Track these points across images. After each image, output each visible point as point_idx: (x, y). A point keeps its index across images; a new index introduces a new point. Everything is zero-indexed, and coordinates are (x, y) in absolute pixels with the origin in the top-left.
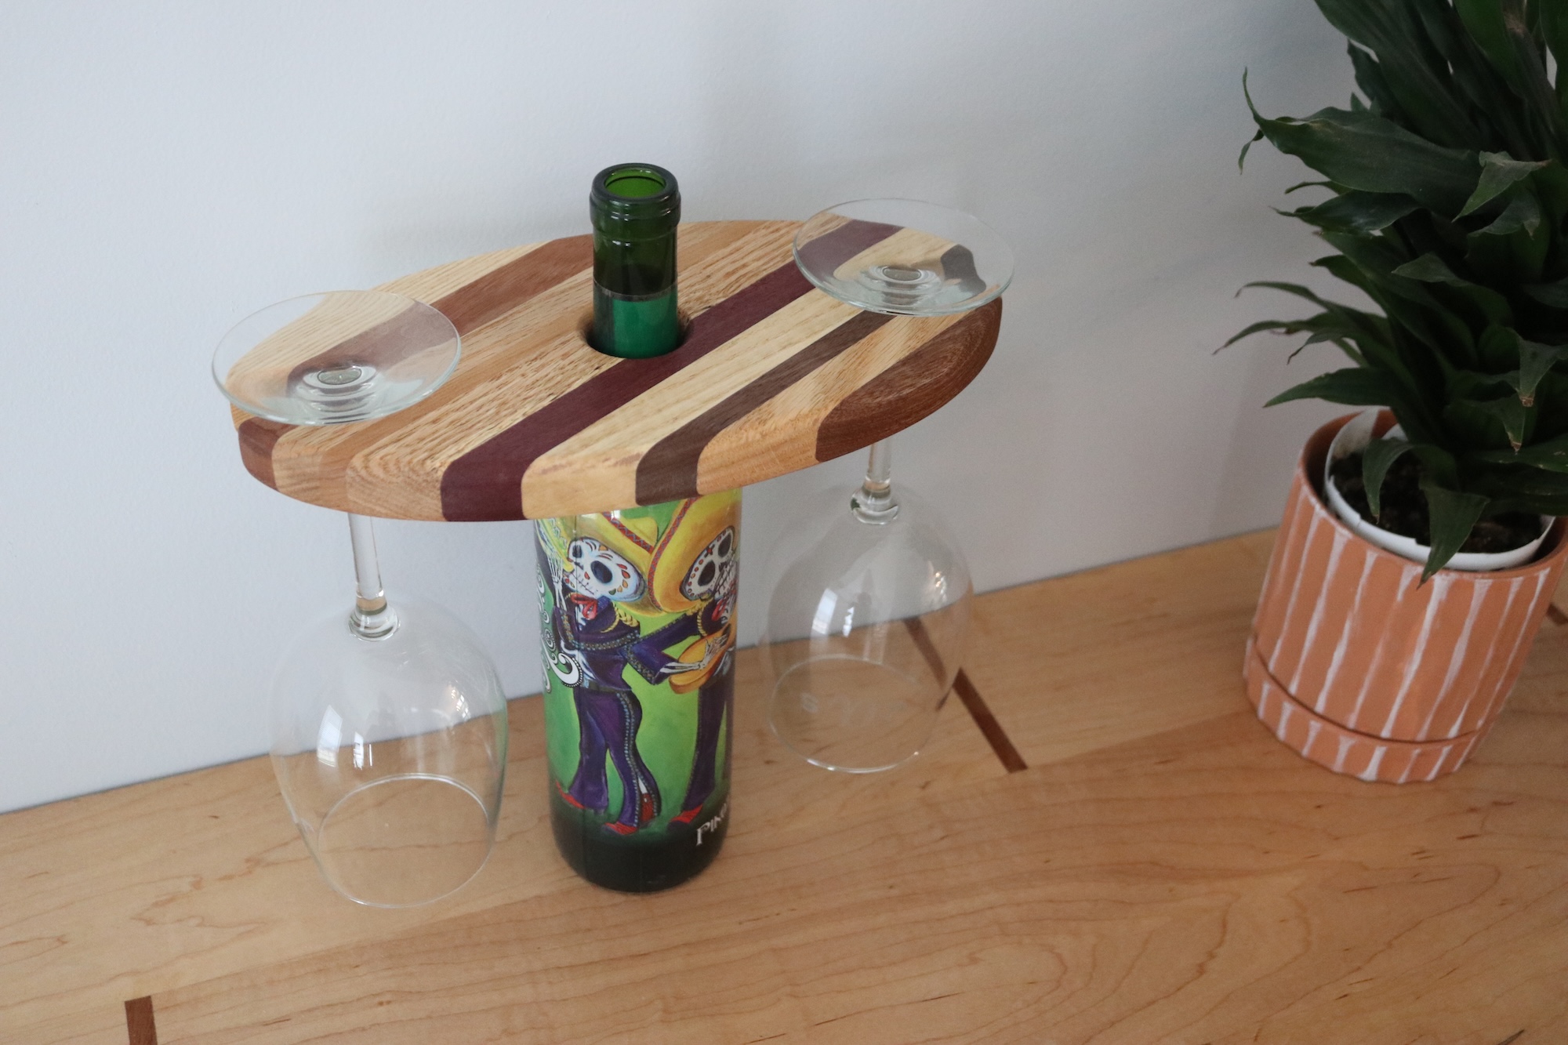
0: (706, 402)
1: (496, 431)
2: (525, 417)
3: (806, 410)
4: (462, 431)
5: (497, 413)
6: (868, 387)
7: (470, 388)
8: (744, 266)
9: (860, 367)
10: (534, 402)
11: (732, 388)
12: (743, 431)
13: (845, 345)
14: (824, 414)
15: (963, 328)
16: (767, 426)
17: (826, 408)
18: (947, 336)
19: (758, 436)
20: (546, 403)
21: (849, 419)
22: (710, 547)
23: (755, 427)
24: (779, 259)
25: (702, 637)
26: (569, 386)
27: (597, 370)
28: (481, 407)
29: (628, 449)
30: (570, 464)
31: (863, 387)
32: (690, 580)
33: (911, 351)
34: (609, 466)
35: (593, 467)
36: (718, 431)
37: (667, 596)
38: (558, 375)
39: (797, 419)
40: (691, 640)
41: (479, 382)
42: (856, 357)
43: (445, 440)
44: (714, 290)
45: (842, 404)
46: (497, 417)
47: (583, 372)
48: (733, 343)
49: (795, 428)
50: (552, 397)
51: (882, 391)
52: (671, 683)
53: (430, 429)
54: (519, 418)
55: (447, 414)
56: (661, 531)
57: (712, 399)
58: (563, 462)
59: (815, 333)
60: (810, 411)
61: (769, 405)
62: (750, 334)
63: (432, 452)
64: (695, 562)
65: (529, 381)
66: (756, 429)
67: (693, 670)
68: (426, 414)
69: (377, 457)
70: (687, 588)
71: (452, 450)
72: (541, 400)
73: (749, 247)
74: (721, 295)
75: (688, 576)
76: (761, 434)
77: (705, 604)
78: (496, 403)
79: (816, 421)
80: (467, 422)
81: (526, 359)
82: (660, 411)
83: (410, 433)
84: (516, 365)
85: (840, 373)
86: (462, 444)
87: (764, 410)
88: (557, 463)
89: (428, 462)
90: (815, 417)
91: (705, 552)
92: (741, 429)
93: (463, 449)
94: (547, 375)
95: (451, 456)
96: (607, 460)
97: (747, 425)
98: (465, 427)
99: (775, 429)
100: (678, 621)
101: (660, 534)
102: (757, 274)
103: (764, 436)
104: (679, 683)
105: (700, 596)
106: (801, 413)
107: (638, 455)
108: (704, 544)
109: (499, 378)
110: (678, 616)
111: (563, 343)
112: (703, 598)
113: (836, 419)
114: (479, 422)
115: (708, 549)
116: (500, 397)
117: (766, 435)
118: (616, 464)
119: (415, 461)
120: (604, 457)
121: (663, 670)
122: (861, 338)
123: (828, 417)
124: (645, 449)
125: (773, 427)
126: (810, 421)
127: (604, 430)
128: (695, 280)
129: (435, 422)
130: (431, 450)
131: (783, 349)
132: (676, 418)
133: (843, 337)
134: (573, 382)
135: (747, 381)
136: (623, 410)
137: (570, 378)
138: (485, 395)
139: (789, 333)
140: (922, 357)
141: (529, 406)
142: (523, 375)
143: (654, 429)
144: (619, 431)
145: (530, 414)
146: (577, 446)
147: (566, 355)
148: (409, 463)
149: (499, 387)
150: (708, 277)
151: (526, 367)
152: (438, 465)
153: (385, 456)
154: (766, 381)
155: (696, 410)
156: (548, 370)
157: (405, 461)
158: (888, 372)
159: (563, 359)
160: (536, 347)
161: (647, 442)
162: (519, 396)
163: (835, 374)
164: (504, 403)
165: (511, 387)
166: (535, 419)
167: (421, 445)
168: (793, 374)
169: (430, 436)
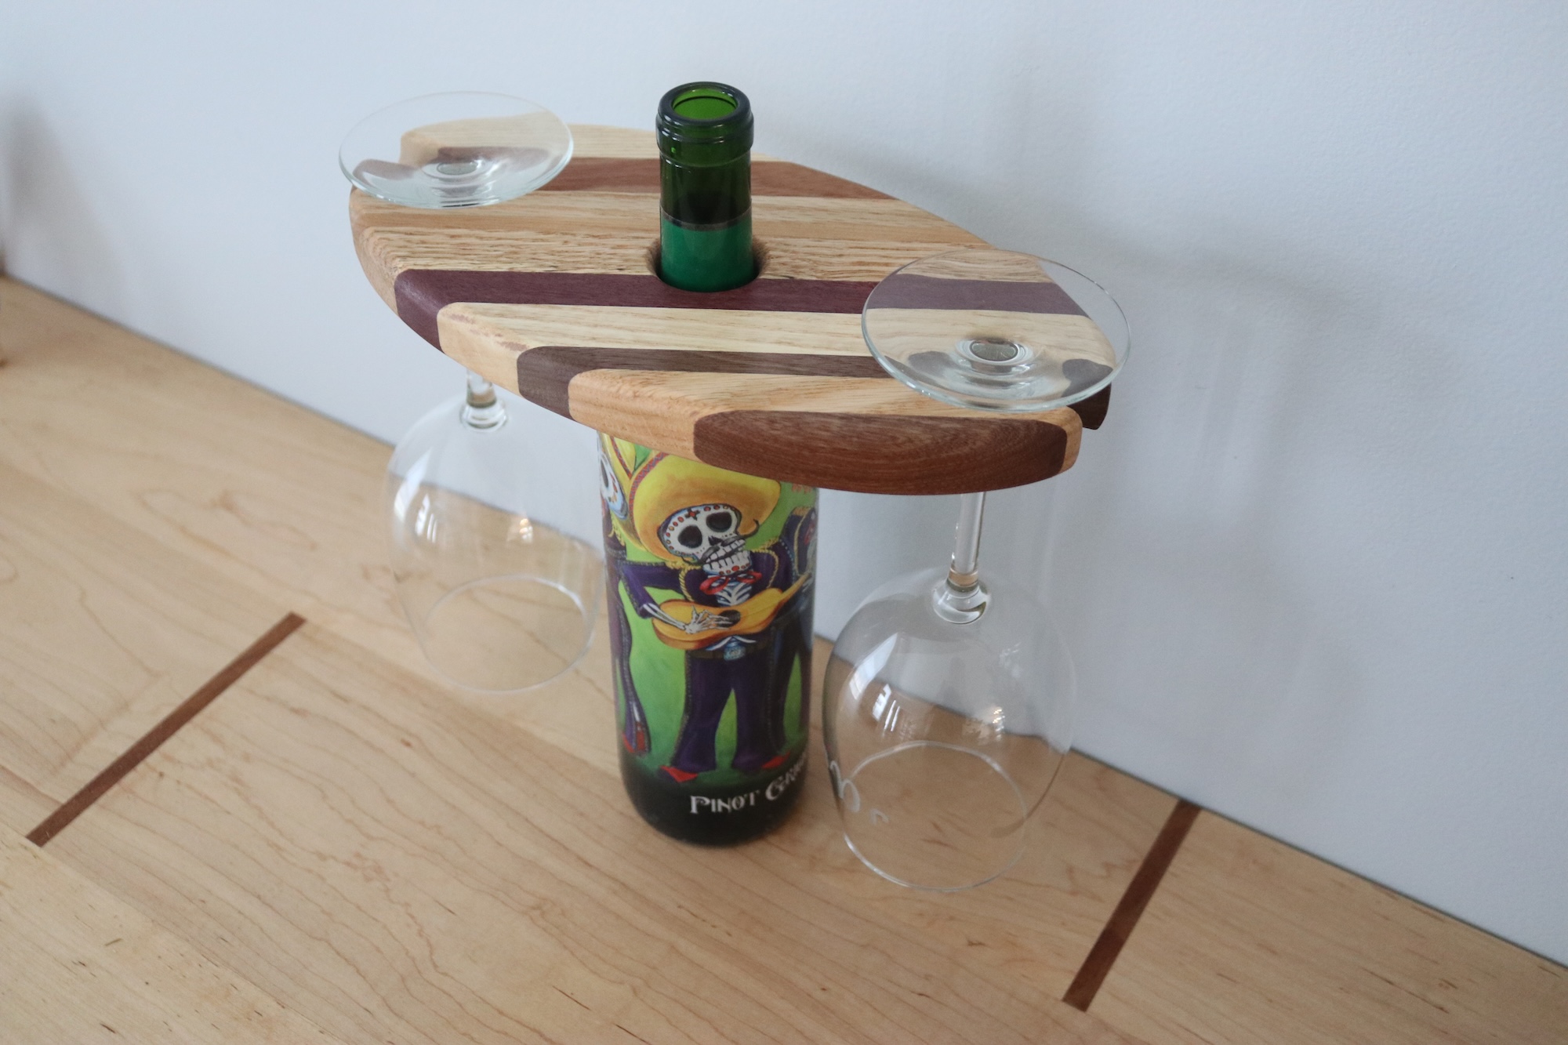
0: (639, 342)
2: (507, 271)
3: (692, 400)
4: (455, 254)
5: (501, 256)
6: (776, 414)
7: (519, 229)
9: (803, 396)
10: (533, 265)
11: (677, 345)
12: (620, 380)
13: (831, 372)
14: (707, 412)
16: (646, 389)
17: (714, 407)
18: (930, 422)
19: (630, 394)
20: (539, 270)
21: (734, 432)
22: (693, 510)
23: (633, 383)
25: (686, 600)
26: (578, 269)
27: (617, 271)
28: (497, 246)
29: (521, 337)
30: (473, 322)
32: (668, 531)
33: (873, 413)
34: (498, 342)
35: (487, 335)
36: (602, 368)
37: (645, 532)
38: (585, 257)
39: (678, 400)
40: (670, 594)
41: (528, 229)
42: (819, 387)
43: (434, 252)
44: (821, 268)
45: (732, 413)
46: (488, 259)
47: (605, 266)
48: (749, 315)
49: (669, 408)
50: (551, 269)
51: (786, 427)
52: (653, 624)
53: (440, 239)
54: (504, 268)
55: (470, 236)
56: (639, 461)
57: (648, 343)
58: (471, 317)
59: (827, 348)
60: (696, 401)
61: (676, 375)
62: (777, 316)
63: (412, 255)
64: (673, 515)
65: (565, 248)
66: (634, 386)
67: (676, 627)
68: (460, 228)
69: (378, 236)
70: (666, 538)
71: (422, 261)
72: (541, 266)
74: (819, 274)
75: (665, 525)
76: (635, 393)
77: (689, 568)
78: (514, 249)
79: (695, 413)
80: (470, 250)
81: (590, 233)
82: (596, 325)
83: (423, 234)
84: (574, 232)
85: (780, 389)
86: (438, 262)
87: (664, 376)
88: (466, 315)
89: (398, 259)
90: (697, 409)
91: (686, 512)
92: (621, 378)
93: (431, 266)
94: (579, 252)
95: (415, 265)
96: (499, 335)
97: (629, 378)
98: (464, 251)
99: (650, 397)
100: (656, 563)
101: (637, 464)
102: (880, 276)
103: (635, 396)
104: (661, 630)
105: (682, 555)
106: (686, 398)
107: (524, 346)
108: (685, 502)
109: (549, 233)
110: (659, 561)
111: (638, 238)
112: (687, 559)
113: (716, 424)
114: (476, 255)
115: (689, 510)
116: (523, 247)
117: (638, 396)
118: (503, 344)
119: (393, 253)
120: (499, 332)
121: (645, 606)
122: (855, 376)
123: (709, 417)
124: (533, 344)
125: (649, 394)
126: (688, 410)
127: (534, 314)
128: (825, 251)
129: (453, 237)
130: (413, 253)
131: (776, 343)
132: (594, 339)
133: (842, 366)
134: (584, 268)
135: (698, 347)
136: (574, 309)
137: (590, 263)
138: (517, 240)
139: (807, 335)
140: (870, 423)
141: (524, 265)
142: (566, 242)
143: (565, 335)
144: (542, 320)
145: (515, 270)
146: (496, 312)
147: (620, 247)
148: (388, 253)
149: (534, 240)
150: (841, 256)
151: (578, 238)
152: (400, 266)
153: (384, 239)
154: (713, 357)
155: (620, 342)
156: (588, 249)
157: (388, 249)
158: (817, 414)
159: (613, 248)
160: (614, 228)
161: (542, 341)
162: (535, 254)
163: (773, 388)
164: (515, 253)
165: (541, 245)
166: (510, 276)
167: (415, 245)
168: (742, 366)
169: (431, 243)
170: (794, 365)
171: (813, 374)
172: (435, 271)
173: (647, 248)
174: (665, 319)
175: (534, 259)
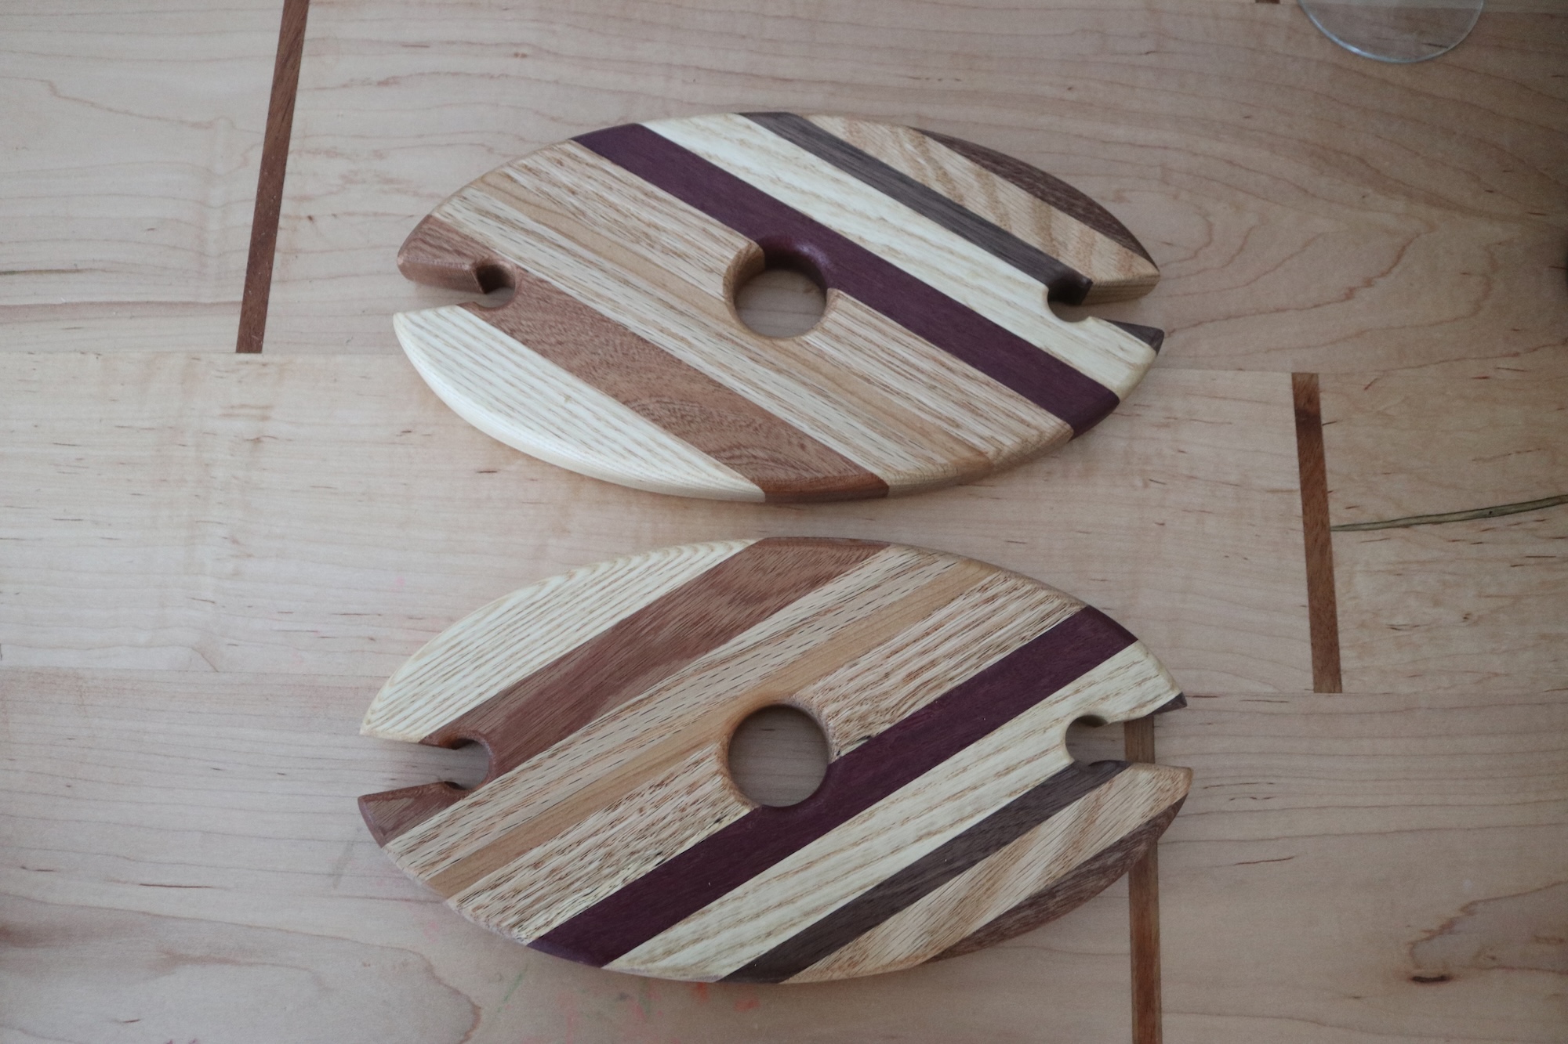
0: (807, 914)
1: (590, 902)
2: (624, 885)
3: (902, 957)
4: (558, 890)
5: (600, 868)
6: (980, 935)
7: (584, 816)
8: (933, 664)
9: (985, 897)
10: (640, 862)
11: (842, 898)
13: (986, 851)
14: (920, 962)
15: (1118, 855)
17: (925, 955)
18: (1097, 865)
20: (650, 867)
24: (973, 661)
26: (682, 843)
27: (717, 825)
28: (585, 854)
29: (709, 970)
31: (974, 934)
33: (1049, 882)
38: (674, 821)
39: (890, 965)
41: (594, 809)
42: (988, 877)
43: (538, 900)
44: (884, 705)
45: (943, 953)
46: (595, 879)
47: (702, 823)
48: (870, 815)
50: (659, 859)
51: (992, 941)
53: (528, 876)
54: (619, 883)
57: (816, 910)
59: (962, 820)
60: (906, 958)
61: (869, 938)
62: (893, 802)
63: (522, 916)
65: (647, 820)
66: (844, 970)
68: (530, 848)
69: (470, 905)
71: (540, 920)
72: (648, 860)
73: (949, 628)
74: (888, 717)
78: (602, 851)
80: (567, 875)
81: (651, 782)
82: (758, 916)
83: (507, 880)
84: (637, 790)
85: (962, 901)
86: (554, 912)
87: (861, 945)
89: (515, 930)
92: (828, 969)
93: (552, 920)
94: (664, 818)
95: (537, 929)
98: (563, 883)
102: (939, 686)
106: (897, 960)
109: (617, 807)
111: (696, 761)
114: (578, 880)
116: (609, 841)
119: (505, 924)
122: (1005, 844)
127: (694, 932)
128: (870, 677)
129: (536, 865)
130: (522, 911)
131: (918, 840)
132: (769, 934)
133: (989, 835)
134: (687, 839)
135: (861, 889)
136: (722, 904)
137: (686, 829)
138: (595, 833)
139: (934, 812)
140: (1055, 897)
141: (633, 867)
142: (641, 810)
143: (742, 945)
144: (708, 938)
145: (630, 881)
146: (660, 951)
147: (692, 788)
148: (498, 925)
149: (612, 824)
150: (887, 675)
151: (647, 796)
152: (524, 936)
153: (478, 908)
154: (880, 894)
155: (794, 925)
156: (667, 808)
157: (496, 920)
158: (1009, 913)
159: (689, 793)
160: (669, 761)
161: (730, 965)
162: (627, 846)
163: (955, 903)
164: (610, 855)
165: (623, 828)
166: (631, 891)
167: (514, 900)
168: (911, 890)
169: (526, 888)
170: (950, 862)
171: (973, 863)
172: (561, 926)
173: (716, 774)
174: (806, 868)
175: (633, 853)
